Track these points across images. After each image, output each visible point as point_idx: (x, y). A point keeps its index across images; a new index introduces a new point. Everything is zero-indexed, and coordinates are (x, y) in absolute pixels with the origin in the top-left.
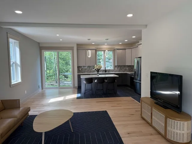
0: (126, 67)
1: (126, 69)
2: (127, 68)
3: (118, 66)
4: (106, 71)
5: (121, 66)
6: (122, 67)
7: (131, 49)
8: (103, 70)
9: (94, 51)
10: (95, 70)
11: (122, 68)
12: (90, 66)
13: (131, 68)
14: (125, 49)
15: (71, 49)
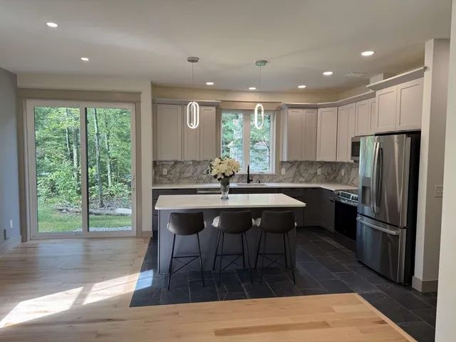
0: (314, 167)
1: (314, 172)
2: (319, 171)
3: (292, 163)
4: (249, 178)
5: (301, 162)
6: (302, 167)
7: (338, 106)
8: (242, 176)
9: (214, 109)
10: (216, 176)
11: (302, 171)
12: (198, 160)
13: (330, 171)
14: (316, 107)
15: (132, 98)
